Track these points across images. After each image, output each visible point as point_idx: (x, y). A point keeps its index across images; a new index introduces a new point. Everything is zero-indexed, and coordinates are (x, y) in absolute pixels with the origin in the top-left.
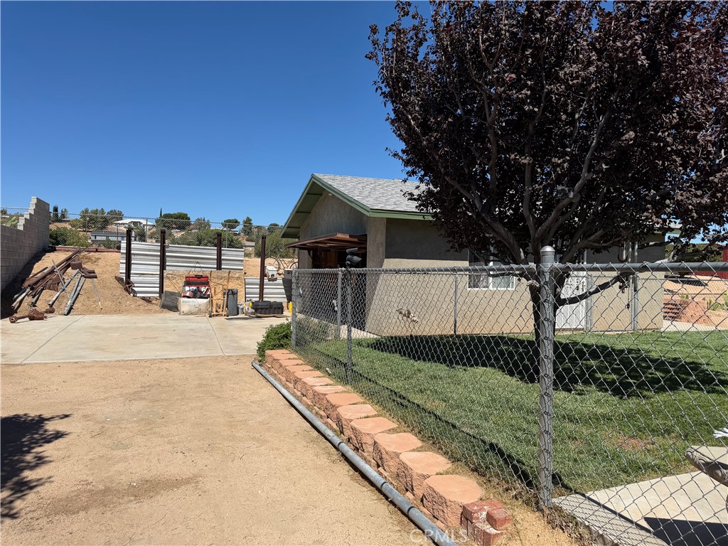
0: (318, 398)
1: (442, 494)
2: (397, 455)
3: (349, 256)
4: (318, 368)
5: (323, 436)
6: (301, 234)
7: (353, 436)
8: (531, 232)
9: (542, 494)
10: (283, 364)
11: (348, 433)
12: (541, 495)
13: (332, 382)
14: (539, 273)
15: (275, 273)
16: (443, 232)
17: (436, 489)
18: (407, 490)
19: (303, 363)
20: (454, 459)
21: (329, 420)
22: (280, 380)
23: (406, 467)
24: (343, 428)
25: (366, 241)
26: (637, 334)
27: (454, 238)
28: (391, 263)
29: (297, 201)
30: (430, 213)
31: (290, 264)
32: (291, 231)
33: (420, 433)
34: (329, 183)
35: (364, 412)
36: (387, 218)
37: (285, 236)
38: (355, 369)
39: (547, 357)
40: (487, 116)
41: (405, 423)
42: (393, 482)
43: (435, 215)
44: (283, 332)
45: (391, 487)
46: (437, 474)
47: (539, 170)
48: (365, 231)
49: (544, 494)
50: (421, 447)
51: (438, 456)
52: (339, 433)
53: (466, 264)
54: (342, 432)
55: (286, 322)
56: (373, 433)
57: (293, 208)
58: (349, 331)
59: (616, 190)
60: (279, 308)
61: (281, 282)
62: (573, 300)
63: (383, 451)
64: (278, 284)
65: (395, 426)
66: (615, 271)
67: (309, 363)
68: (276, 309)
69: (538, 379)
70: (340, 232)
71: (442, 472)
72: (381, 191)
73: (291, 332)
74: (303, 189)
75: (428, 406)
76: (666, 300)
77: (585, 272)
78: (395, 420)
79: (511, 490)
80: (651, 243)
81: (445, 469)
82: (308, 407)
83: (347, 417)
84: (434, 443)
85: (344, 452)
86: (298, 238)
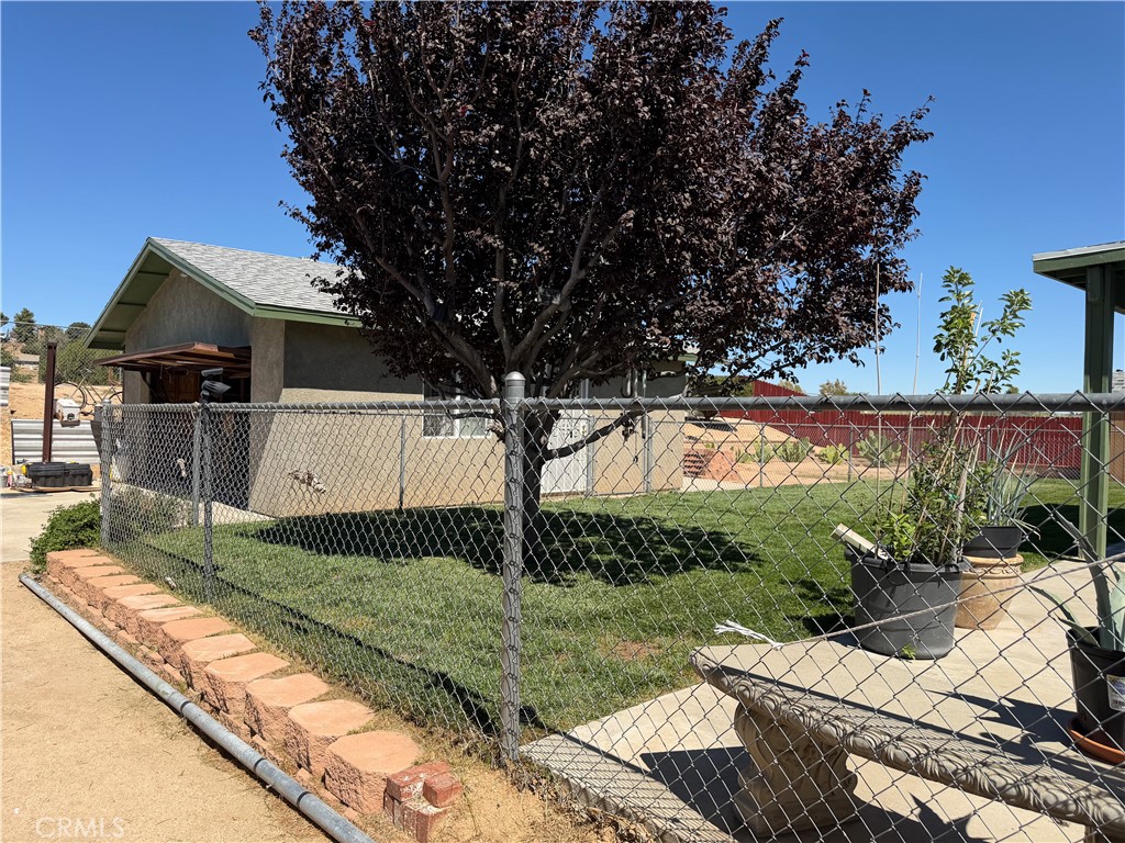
0: (147, 629)
1: (354, 764)
2: (285, 711)
3: (206, 382)
4: (151, 578)
5: (155, 694)
6: (128, 343)
7: (209, 690)
8: (506, 351)
9: (505, 742)
10: (82, 576)
11: (201, 685)
12: (504, 745)
13: (176, 601)
14: (503, 411)
15: (76, 412)
16: (377, 347)
17: (345, 758)
18: (300, 766)
19: (122, 570)
20: (379, 705)
21: (167, 667)
22: (75, 604)
23: (297, 729)
24: (191, 678)
25: (250, 358)
26: (650, 496)
27: (394, 356)
28: (292, 396)
29: (120, 283)
30: (357, 316)
31: (107, 396)
32: (106, 337)
33: (326, 672)
34: (181, 255)
35: (232, 648)
36: (287, 321)
37: (94, 344)
38: (220, 574)
39: (513, 535)
40: (438, 170)
41: (303, 659)
42: (277, 757)
43: (365, 319)
44: (85, 517)
45: (271, 765)
46: (350, 733)
47: (515, 261)
48: (248, 341)
49: (508, 742)
50: (327, 694)
51: (354, 704)
52: (186, 687)
53: (419, 398)
54: (190, 685)
55: (90, 500)
56: (245, 680)
57: (111, 295)
58: (208, 512)
59: (620, 297)
60: (83, 475)
61: (89, 427)
62: (564, 452)
63: (260, 708)
64: (83, 432)
65: (284, 664)
66: (620, 409)
67: (137, 570)
68: (78, 476)
69: (502, 569)
70: (201, 341)
71: (357, 729)
72: (278, 275)
73: (101, 517)
74: (131, 263)
75: (346, 626)
76: (685, 450)
77: (581, 411)
78: (284, 655)
79: (462, 742)
80: (663, 373)
81: (363, 723)
82: (129, 647)
83: (198, 659)
84: (348, 685)
85: (192, 718)
86: (123, 349)
